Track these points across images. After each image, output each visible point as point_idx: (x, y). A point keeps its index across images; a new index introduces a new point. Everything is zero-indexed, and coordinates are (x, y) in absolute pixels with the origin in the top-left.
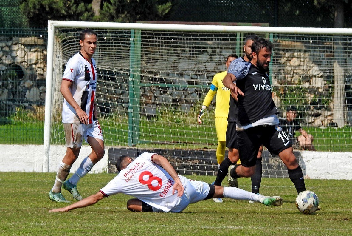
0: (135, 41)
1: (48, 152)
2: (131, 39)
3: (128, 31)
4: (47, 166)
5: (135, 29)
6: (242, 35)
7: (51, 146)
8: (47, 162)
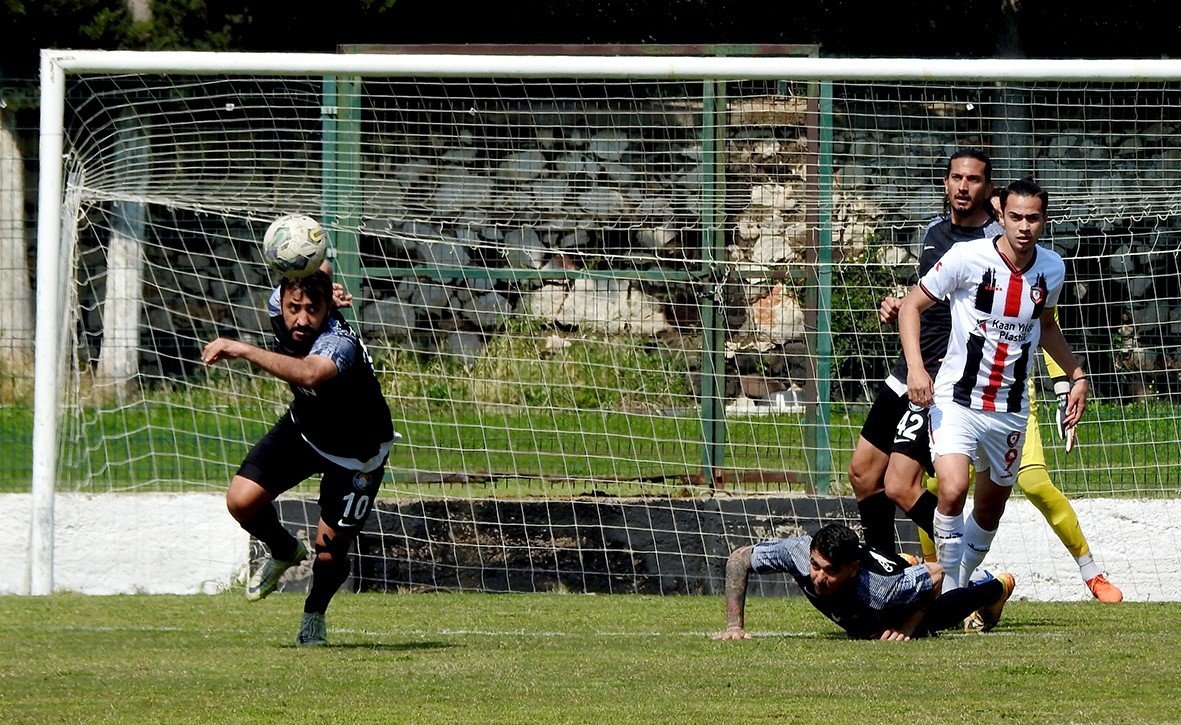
0: (339, 116)
1: (49, 520)
2: (324, 110)
3: (312, 83)
4: (46, 569)
5: (338, 75)
6: (723, 89)
7: (58, 496)
8: (46, 554)
